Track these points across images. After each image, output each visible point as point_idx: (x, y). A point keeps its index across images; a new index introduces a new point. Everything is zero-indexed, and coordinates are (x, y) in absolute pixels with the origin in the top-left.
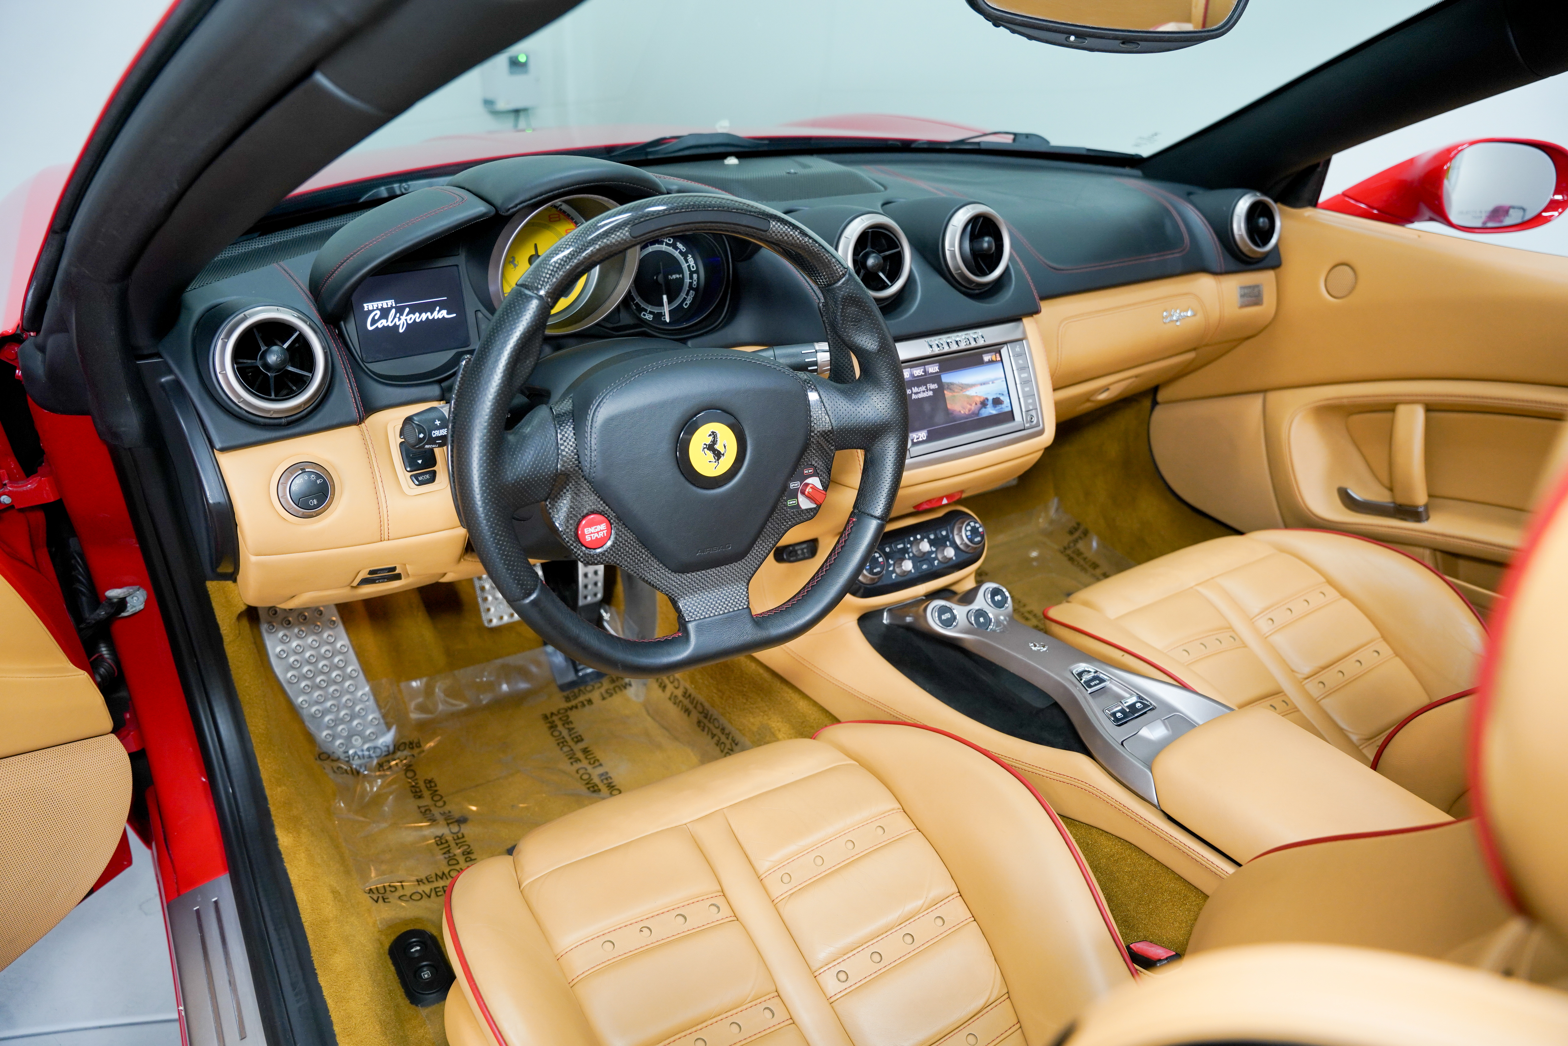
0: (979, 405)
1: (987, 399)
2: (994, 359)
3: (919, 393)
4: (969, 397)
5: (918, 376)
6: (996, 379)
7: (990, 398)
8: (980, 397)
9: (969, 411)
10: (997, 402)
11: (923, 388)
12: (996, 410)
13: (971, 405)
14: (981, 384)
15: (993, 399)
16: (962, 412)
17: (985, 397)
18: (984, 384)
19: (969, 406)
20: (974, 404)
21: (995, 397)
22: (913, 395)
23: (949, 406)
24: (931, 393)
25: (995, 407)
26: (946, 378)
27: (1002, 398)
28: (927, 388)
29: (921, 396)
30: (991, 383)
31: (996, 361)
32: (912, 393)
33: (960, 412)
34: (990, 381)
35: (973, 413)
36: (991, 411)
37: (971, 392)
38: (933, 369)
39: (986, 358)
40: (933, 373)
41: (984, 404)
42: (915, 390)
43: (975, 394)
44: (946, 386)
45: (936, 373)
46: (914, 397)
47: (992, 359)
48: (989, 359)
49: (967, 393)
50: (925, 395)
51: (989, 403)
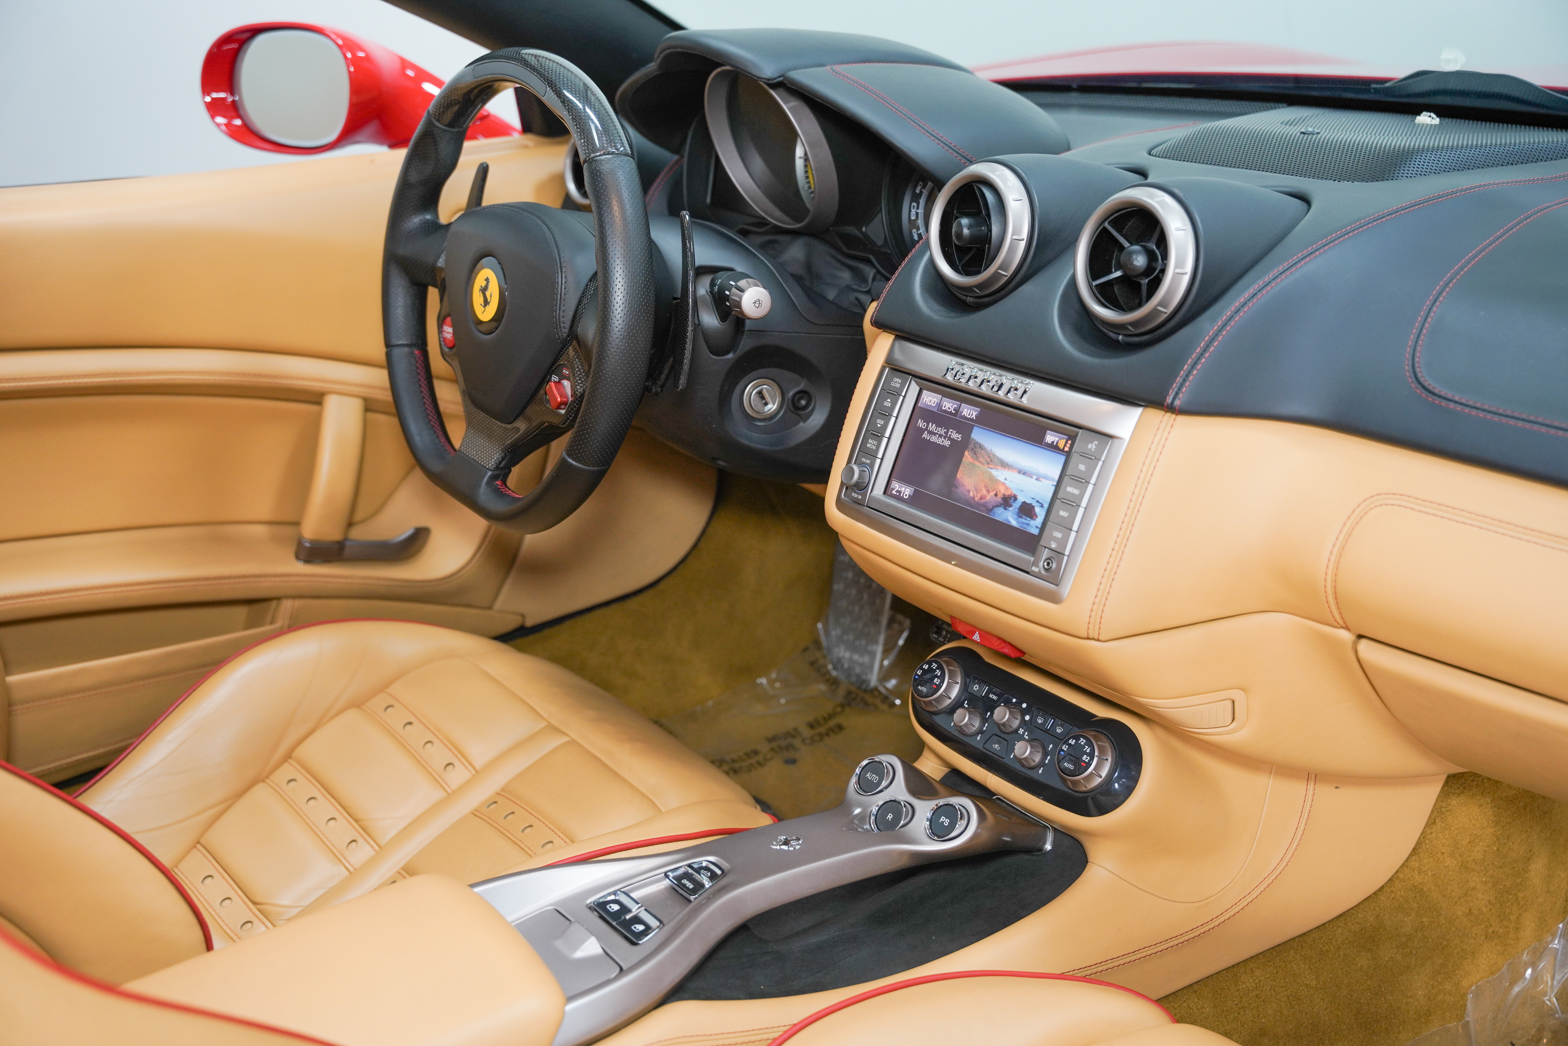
0: (999, 499)
1: (1015, 498)
2: (1061, 445)
3: (935, 434)
4: (992, 479)
5: (945, 411)
6: (1046, 478)
7: (1021, 499)
8: (1007, 488)
9: (981, 498)
10: (1027, 510)
11: (942, 431)
12: (1018, 522)
13: (988, 492)
14: (1020, 472)
15: (1024, 503)
16: (971, 494)
17: (1015, 492)
18: (1024, 474)
19: (984, 492)
20: (992, 494)
21: (1028, 501)
22: (926, 432)
23: (959, 475)
24: (947, 443)
26: (979, 435)
27: (1037, 510)
28: (946, 433)
29: (934, 439)
30: (1035, 477)
31: (1063, 450)
32: (926, 429)
33: (969, 491)
34: (1035, 475)
35: (984, 505)
36: (1009, 517)
37: (1000, 474)
38: (969, 412)
39: (1050, 438)
40: (966, 418)
41: (1007, 501)
42: (932, 427)
43: (1003, 481)
44: (971, 446)
45: (970, 419)
46: (925, 435)
47: (1057, 443)
48: (1053, 442)
49: (994, 472)
50: (940, 441)
51: (1014, 505)
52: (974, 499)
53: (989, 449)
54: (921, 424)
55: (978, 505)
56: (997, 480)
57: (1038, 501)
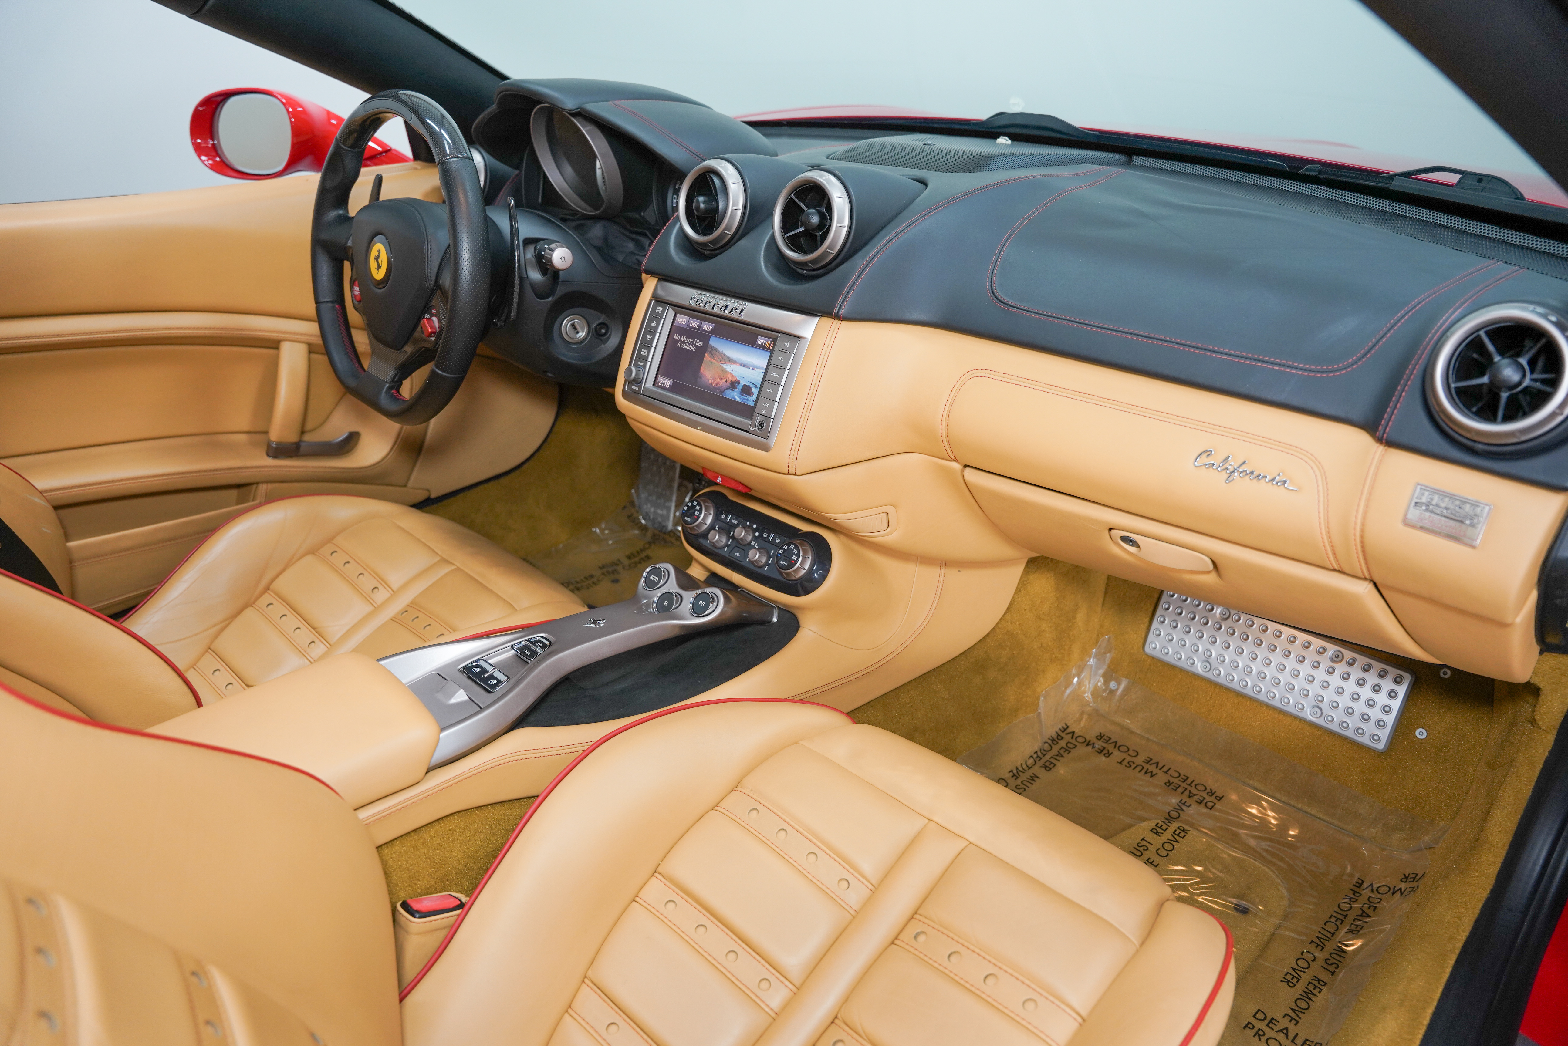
0: (728, 384)
1: (739, 382)
2: (767, 346)
3: (685, 343)
4: (724, 371)
5: (692, 327)
6: (758, 368)
7: (742, 383)
8: (733, 376)
9: (717, 384)
10: (746, 390)
11: (690, 341)
12: (741, 399)
13: (721, 379)
14: (741, 365)
15: (745, 385)
16: (710, 382)
17: (738, 379)
18: (744, 366)
19: (719, 380)
20: (724, 381)
21: (747, 384)
22: (680, 342)
23: (702, 370)
24: (694, 349)
25: (742, 395)
26: (714, 342)
27: (753, 389)
28: (693, 342)
29: (685, 346)
30: (751, 368)
31: (769, 349)
32: (680, 340)
33: (709, 380)
34: (751, 366)
35: (718, 389)
36: (736, 396)
37: (728, 367)
38: (707, 327)
39: (760, 341)
40: (706, 331)
41: (733, 385)
42: (684, 339)
43: (731, 371)
44: (709, 349)
45: (708, 332)
46: (679, 344)
47: (765, 344)
48: (762, 344)
49: (725, 366)
50: (689, 348)
51: (738, 387)
52: (712, 385)
53: (721, 351)
54: (676, 337)
55: (715, 389)
56: (726, 371)
57: (753, 384)
